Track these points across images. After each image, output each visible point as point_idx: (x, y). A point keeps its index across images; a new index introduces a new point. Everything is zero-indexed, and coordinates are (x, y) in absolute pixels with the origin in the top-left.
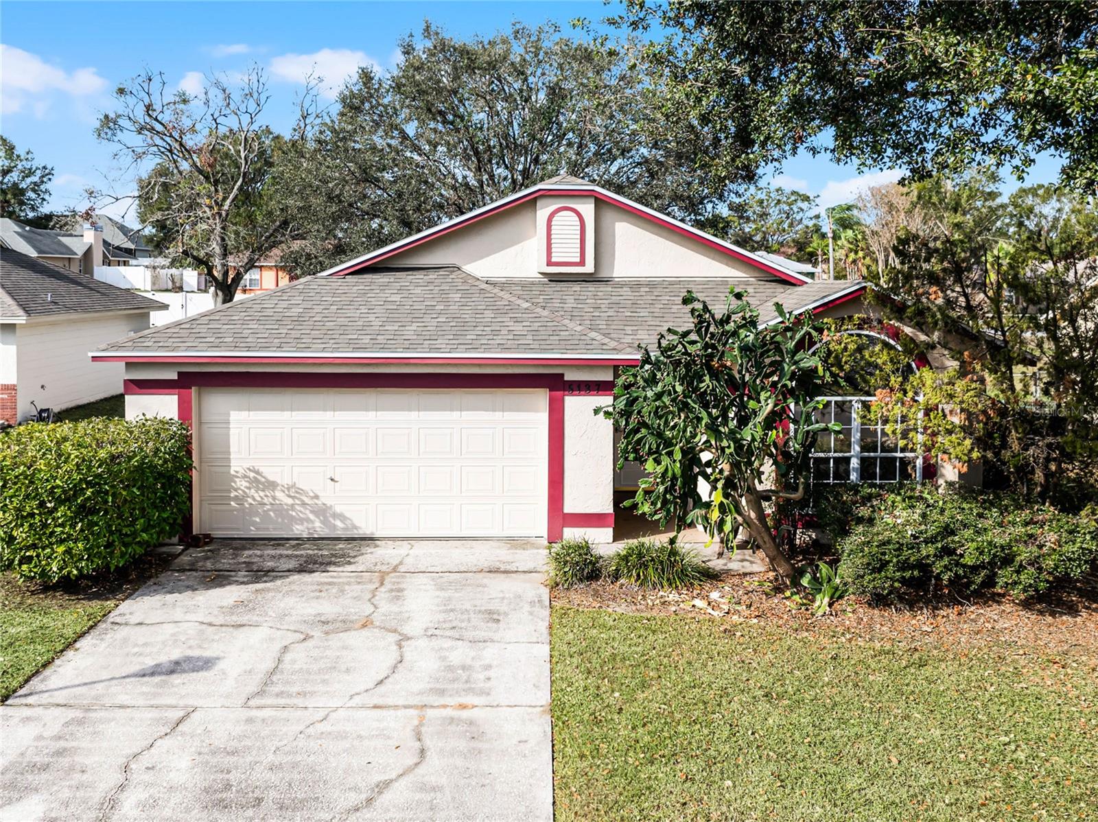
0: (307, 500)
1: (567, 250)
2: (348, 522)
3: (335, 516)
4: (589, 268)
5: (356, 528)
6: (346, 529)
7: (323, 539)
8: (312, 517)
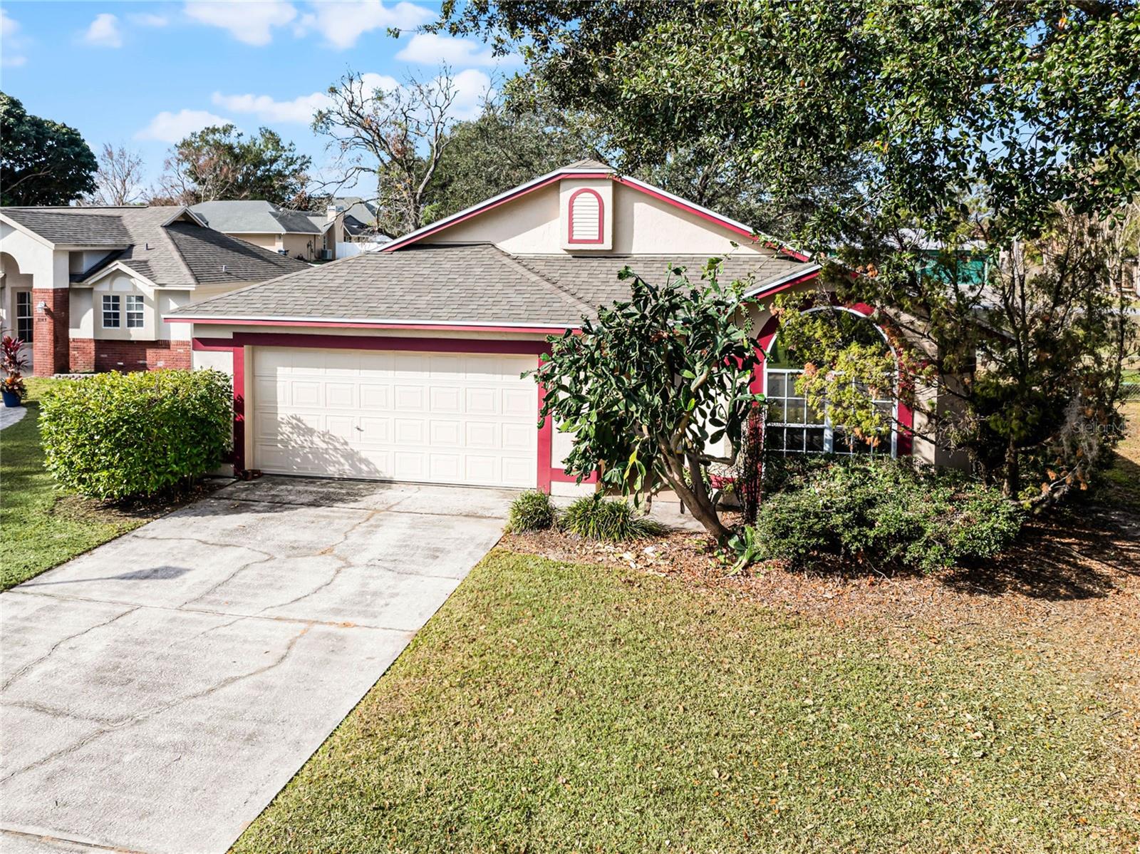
0: (338, 446)
1: (587, 229)
2: (371, 466)
3: (361, 460)
4: (607, 245)
5: (378, 471)
6: (370, 472)
7: (350, 479)
8: (342, 460)
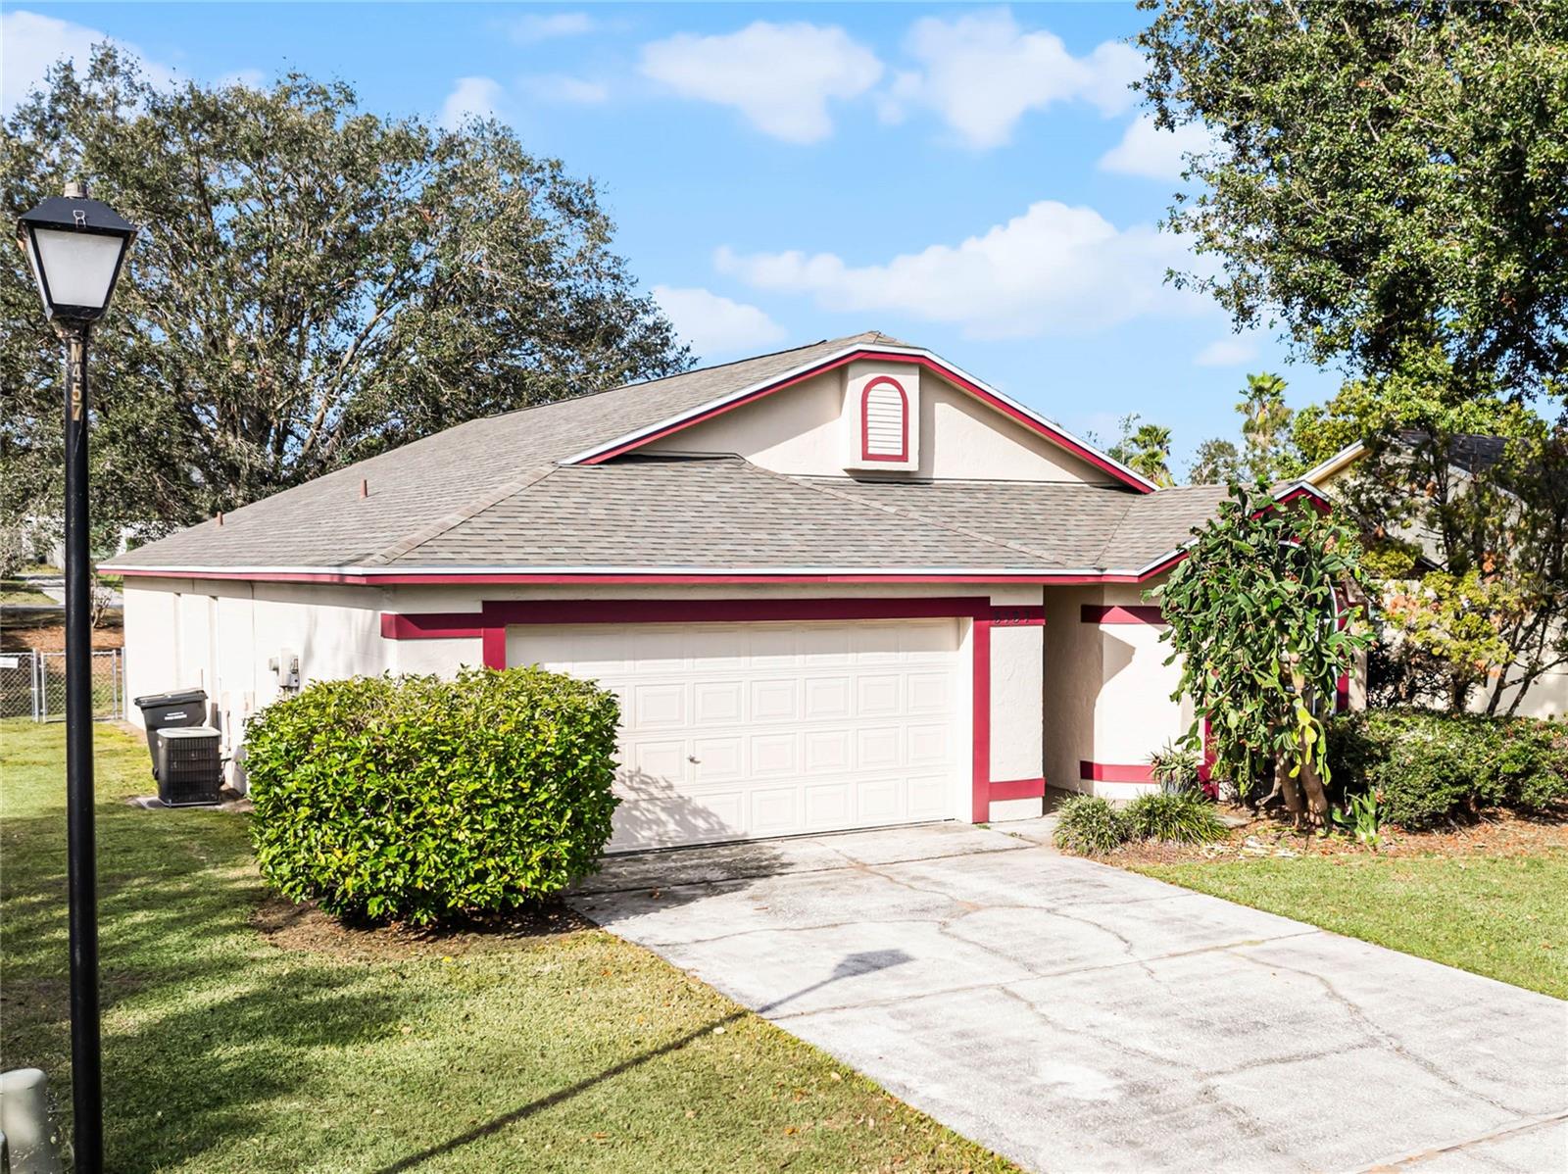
0: (656, 792)
1: (885, 440)
2: (713, 820)
3: (696, 812)
4: (912, 465)
5: (723, 827)
6: (711, 830)
7: (676, 849)
8: (664, 816)
